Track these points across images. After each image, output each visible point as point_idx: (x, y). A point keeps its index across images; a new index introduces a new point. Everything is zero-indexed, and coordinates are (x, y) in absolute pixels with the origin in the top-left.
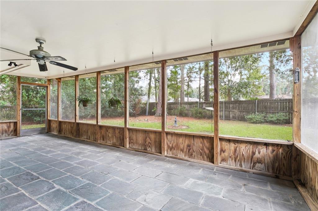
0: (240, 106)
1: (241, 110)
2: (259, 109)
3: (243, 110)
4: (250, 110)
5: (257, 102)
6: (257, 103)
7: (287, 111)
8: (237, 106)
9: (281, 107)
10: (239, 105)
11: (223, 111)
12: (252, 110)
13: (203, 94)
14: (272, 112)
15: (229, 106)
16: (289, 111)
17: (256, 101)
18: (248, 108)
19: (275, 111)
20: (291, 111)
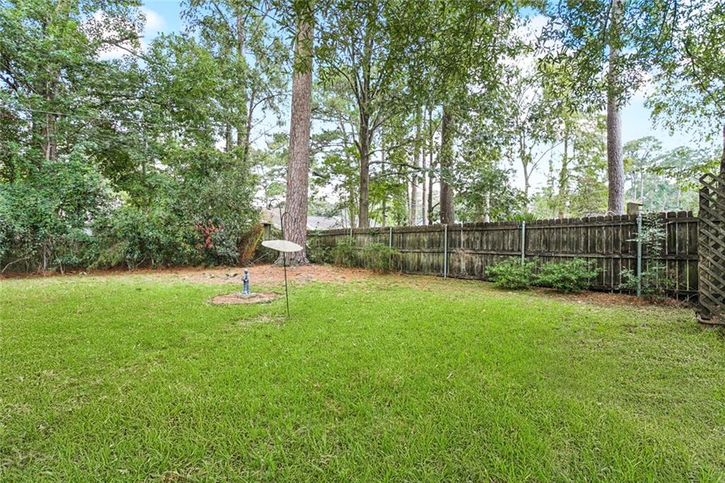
0: (485, 238)
1: (487, 250)
2: (530, 247)
3: (491, 250)
4: (508, 251)
5: (524, 225)
6: (526, 229)
7: (602, 254)
8: (478, 239)
9: (586, 243)
10: (482, 234)
11: (444, 252)
12: (512, 250)
13: (437, 210)
14: (563, 255)
15: (458, 237)
16: (608, 253)
17: (521, 226)
18: (504, 244)
19: (570, 253)
20: (614, 252)
